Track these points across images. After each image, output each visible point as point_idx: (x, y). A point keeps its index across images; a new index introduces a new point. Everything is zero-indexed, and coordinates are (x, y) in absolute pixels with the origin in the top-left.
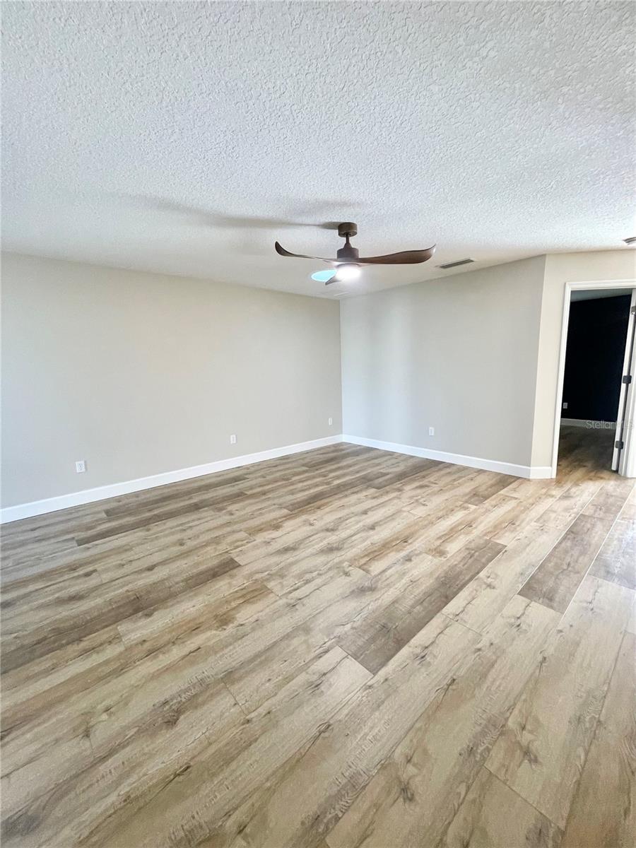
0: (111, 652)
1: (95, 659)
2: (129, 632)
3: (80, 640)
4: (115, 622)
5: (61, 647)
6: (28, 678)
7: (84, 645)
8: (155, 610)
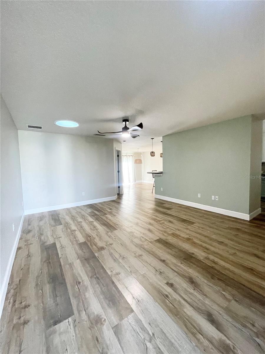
0: (212, 257)
1: (216, 260)
2: (202, 256)
3: (212, 267)
4: (201, 261)
5: (218, 271)
6: (235, 274)
7: (213, 265)
8: (190, 253)
